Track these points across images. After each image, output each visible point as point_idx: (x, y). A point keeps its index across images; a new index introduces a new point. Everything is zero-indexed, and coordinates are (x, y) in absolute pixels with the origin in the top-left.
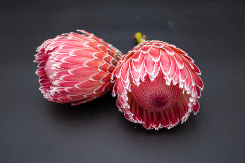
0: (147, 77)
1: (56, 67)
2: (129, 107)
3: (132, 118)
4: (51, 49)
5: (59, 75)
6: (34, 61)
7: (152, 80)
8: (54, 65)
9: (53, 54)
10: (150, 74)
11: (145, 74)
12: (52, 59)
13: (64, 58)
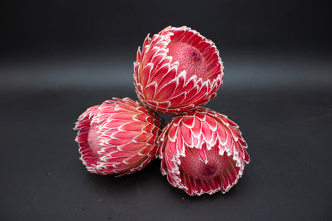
0: (204, 146)
1: (104, 143)
2: (179, 173)
3: (178, 184)
4: (98, 122)
5: (108, 151)
6: (74, 129)
7: (209, 148)
8: (103, 141)
9: (100, 128)
10: (207, 142)
11: (203, 143)
12: (100, 134)
13: (113, 134)
